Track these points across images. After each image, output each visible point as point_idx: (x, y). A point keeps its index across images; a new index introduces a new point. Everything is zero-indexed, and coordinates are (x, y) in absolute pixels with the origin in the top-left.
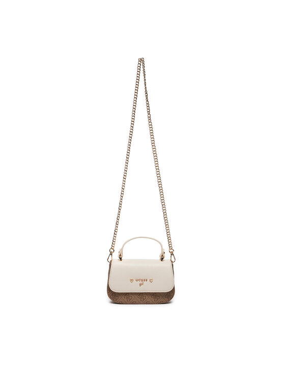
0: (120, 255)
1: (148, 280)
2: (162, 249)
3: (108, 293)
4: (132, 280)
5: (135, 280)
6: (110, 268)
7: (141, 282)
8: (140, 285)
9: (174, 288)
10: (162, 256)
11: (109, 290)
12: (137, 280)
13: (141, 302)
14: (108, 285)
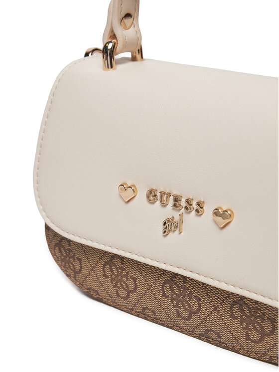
1: (208, 210)
5: (141, 196)
7: (170, 213)
12: (152, 195)
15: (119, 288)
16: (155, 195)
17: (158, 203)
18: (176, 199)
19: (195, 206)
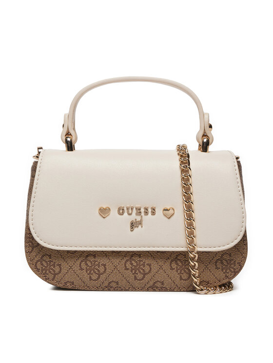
0: (68, 134)
1: (159, 212)
2: (202, 114)
3: (28, 253)
4: (104, 212)
5: (114, 212)
6: (33, 176)
7: (134, 217)
8: (133, 225)
9: (245, 236)
10: (204, 135)
11: (31, 243)
12: (121, 211)
13: (137, 284)
14: (28, 228)
15: (92, 274)
16: (123, 210)
17: (126, 214)
18: (139, 209)
19: (150, 210)
